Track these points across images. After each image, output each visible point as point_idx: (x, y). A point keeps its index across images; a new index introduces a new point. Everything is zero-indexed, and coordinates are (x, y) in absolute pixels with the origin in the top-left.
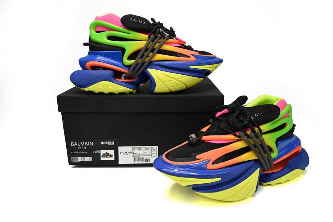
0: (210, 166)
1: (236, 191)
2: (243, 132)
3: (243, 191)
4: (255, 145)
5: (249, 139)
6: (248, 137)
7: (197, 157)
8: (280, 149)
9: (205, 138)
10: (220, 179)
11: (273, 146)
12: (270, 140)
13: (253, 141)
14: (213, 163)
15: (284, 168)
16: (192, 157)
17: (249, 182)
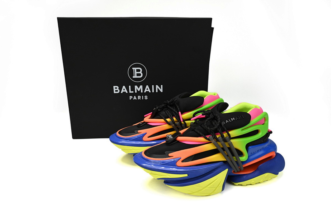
0: (179, 163)
1: (201, 187)
2: (212, 136)
3: (208, 188)
4: (223, 148)
5: (218, 142)
6: (217, 140)
7: (170, 155)
8: (251, 153)
9: (179, 138)
10: (186, 175)
11: (244, 150)
12: (240, 144)
13: (222, 144)
14: (183, 161)
15: (255, 171)
16: (165, 154)
17: (215, 180)
